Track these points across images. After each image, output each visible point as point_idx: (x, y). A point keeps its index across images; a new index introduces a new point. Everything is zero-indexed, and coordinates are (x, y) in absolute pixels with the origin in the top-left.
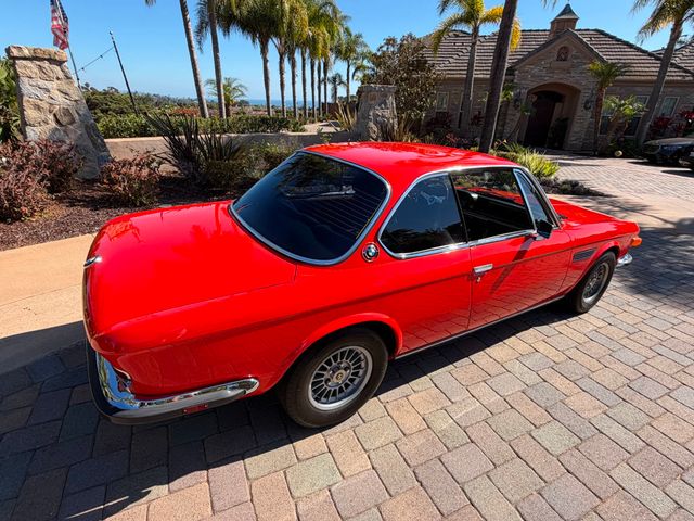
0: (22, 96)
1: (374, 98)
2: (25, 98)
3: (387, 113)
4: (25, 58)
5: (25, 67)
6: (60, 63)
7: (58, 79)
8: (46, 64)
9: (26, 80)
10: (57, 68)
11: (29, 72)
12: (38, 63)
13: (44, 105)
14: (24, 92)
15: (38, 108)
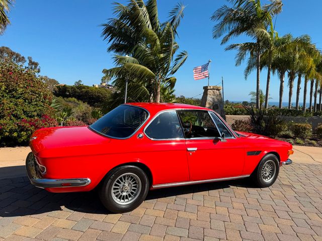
0: (206, 100)
4: (211, 89)
7: (217, 95)
8: (215, 91)
10: (218, 91)
11: (210, 93)
12: (213, 90)
13: (211, 103)
14: (208, 99)
15: (209, 104)
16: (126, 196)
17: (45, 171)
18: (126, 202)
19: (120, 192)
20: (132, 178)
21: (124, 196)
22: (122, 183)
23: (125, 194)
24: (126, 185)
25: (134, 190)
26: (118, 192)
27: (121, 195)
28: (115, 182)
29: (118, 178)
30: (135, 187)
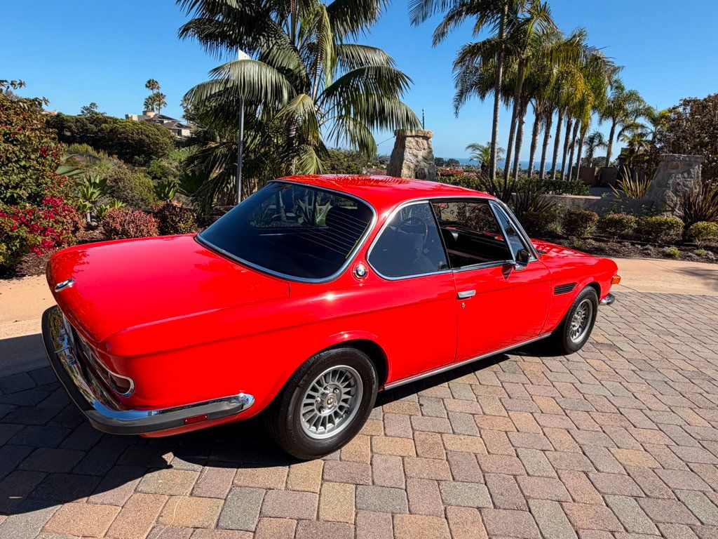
0: (403, 159)
1: (676, 167)
2: (405, 161)
3: (691, 183)
4: (410, 136)
5: (410, 142)
6: (426, 138)
7: (424, 149)
8: (420, 140)
9: (407, 150)
10: (425, 142)
11: (411, 145)
12: (416, 139)
13: (412, 166)
14: (406, 157)
15: (409, 168)
16: (330, 416)
17: (132, 386)
18: (329, 431)
19: (316, 412)
20: (342, 374)
21: (325, 417)
22: (322, 390)
23: (326, 413)
24: (329, 392)
25: (345, 401)
26: (313, 410)
27: (320, 417)
28: (309, 392)
29: (314, 382)
30: (348, 393)
